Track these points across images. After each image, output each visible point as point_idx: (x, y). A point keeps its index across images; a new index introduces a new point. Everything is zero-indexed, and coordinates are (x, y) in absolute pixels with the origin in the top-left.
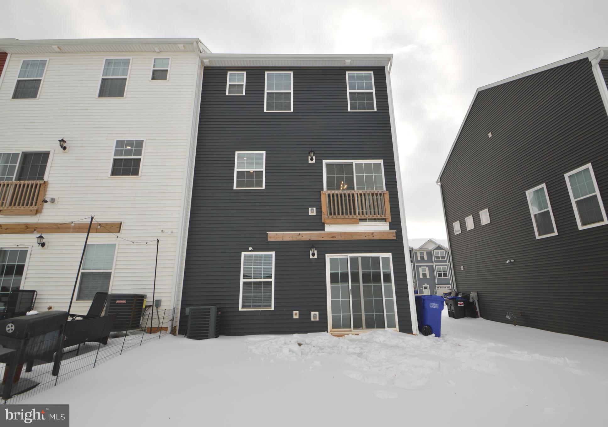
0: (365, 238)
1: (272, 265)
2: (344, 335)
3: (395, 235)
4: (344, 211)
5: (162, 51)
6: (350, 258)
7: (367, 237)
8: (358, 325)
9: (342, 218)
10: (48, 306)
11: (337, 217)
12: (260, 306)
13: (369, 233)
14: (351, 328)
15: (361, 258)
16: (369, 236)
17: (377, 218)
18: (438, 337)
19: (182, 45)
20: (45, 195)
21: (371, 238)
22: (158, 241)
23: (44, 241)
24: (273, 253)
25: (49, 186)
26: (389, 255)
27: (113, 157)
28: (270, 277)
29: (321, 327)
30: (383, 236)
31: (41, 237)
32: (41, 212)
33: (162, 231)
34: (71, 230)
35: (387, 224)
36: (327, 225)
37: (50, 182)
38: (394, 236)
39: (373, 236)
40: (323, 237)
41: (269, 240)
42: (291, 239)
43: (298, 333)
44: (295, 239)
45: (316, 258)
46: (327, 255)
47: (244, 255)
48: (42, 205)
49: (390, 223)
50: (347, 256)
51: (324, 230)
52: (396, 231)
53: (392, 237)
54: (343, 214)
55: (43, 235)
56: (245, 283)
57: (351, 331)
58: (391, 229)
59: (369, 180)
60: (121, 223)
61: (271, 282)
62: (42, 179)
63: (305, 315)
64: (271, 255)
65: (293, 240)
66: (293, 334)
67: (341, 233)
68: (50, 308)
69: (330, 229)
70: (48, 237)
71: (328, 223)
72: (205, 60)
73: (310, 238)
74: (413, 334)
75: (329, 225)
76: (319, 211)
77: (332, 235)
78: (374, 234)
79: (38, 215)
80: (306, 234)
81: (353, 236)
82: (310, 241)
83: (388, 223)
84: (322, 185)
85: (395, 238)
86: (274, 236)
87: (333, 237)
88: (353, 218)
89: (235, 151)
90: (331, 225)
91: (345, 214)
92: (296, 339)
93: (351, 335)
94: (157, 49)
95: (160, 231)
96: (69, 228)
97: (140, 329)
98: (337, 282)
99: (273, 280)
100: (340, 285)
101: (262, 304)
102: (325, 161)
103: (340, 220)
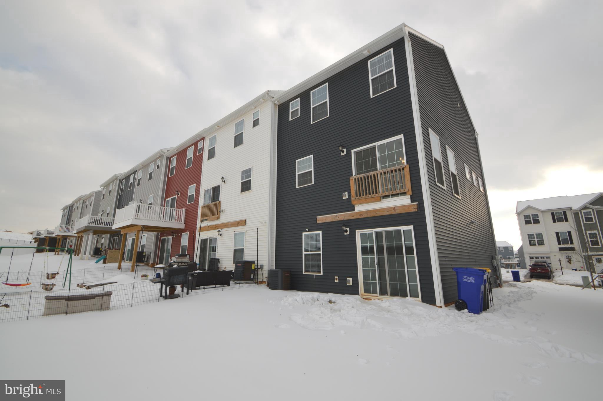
0: (388, 214)
1: (320, 241)
2: (370, 299)
3: (416, 207)
4: (368, 191)
5: (256, 107)
6: (375, 233)
7: (389, 212)
8: (383, 292)
9: (366, 198)
10: (224, 267)
11: (362, 198)
12: (314, 272)
13: (391, 208)
14: (377, 294)
15: (385, 232)
16: (391, 211)
17: (390, 194)
18: (473, 314)
19: (262, 99)
20: (220, 208)
21: (393, 212)
22: (258, 229)
23: (220, 233)
24: (320, 232)
25: (222, 203)
26: (411, 227)
27: (240, 181)
28: (319, 250)
29: (354, 290)
30: (404, 209)
31: (219, 231)
32: (220, 218)
33: (261, 222)
34: (229, 226)
35: (408, 198)
36: (356, 206)
37: (222, 201)
38: (415, 209)
39: (395, 211)
40: (353, 217)
41: (318, 222)
42: (331, 221)
43: (334, 293)
44: (334, 220)
45: (349, 234)
46: (356, 231)
47: (304, 234)
48: (220, 214)
49: (411, 196)
50: (372, 231)
51: (354, 210)
52: (417, 203)
53: (414, 209)
54: (366, 194)
55: (220, 230)
56: (306, 255)
57: (377, 296)
58: (412, 202)
59: (391, 158)
60: (246, 220)
61: (320, 254)
62: (219, 200)
63: (343, 280)
64: (319, 234)
65: (333, 221)
66: (328, 293)
67: (367, 211)
68: (225, 268)
69: (359, 208)
70: (223, 231)
71: (357, 204)
72: (275, 102)
73: (344, 218)
74: (437, 305)
75: (358, 206)
76: (350, 195)
77: (360, 213)
78: (396, 208)
79: (219, 219)
80: (341, 215)
81: (377, 213)
82: (344, 220)
83: (409, 196)
84: (352, 172)
85: (416, 210)
86: (321, 219)
87: (361, 215)
88: (375, 196)
89: (296, 160)
90: (359, 205)
91: (368, 194)
92: (329, 297)
93: (376, 300)
94: (253, 107)
95: (260, 223)
96: (228, 225)
97: (253, 281)
98: (367, 254)
99: (321, 252)
100: (369, 256)
101: (310, 270)
102: (353, 150)
103: (364, 200)
